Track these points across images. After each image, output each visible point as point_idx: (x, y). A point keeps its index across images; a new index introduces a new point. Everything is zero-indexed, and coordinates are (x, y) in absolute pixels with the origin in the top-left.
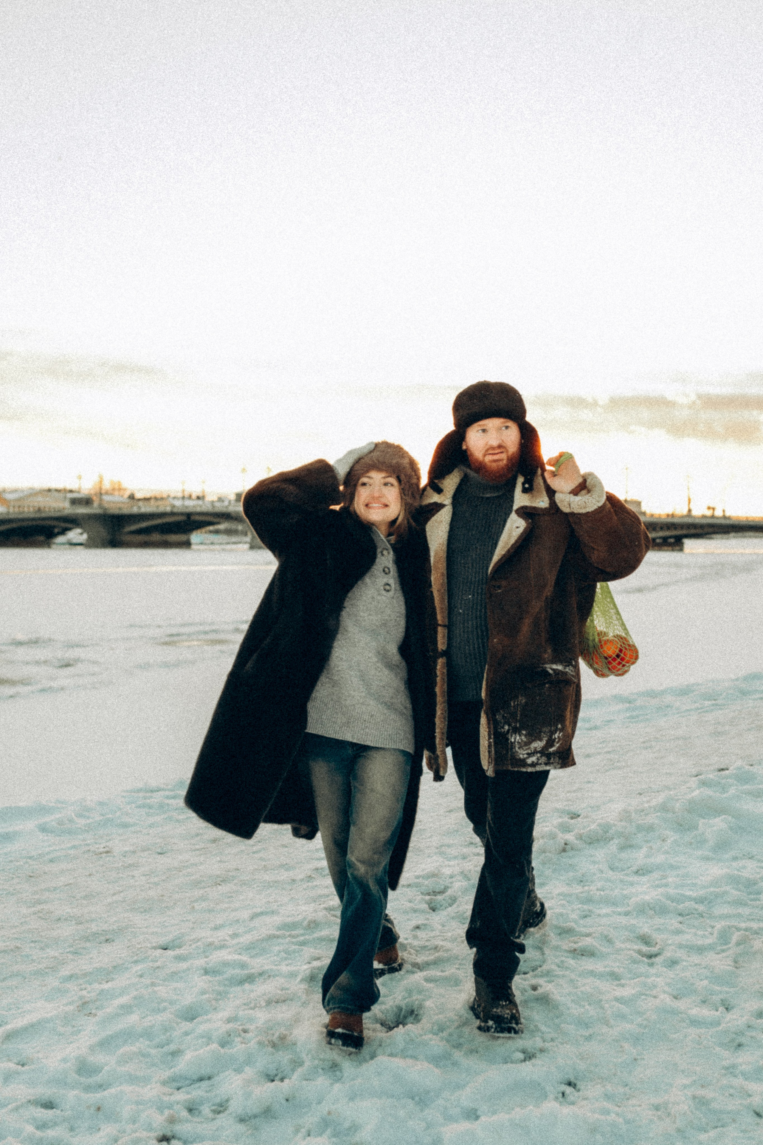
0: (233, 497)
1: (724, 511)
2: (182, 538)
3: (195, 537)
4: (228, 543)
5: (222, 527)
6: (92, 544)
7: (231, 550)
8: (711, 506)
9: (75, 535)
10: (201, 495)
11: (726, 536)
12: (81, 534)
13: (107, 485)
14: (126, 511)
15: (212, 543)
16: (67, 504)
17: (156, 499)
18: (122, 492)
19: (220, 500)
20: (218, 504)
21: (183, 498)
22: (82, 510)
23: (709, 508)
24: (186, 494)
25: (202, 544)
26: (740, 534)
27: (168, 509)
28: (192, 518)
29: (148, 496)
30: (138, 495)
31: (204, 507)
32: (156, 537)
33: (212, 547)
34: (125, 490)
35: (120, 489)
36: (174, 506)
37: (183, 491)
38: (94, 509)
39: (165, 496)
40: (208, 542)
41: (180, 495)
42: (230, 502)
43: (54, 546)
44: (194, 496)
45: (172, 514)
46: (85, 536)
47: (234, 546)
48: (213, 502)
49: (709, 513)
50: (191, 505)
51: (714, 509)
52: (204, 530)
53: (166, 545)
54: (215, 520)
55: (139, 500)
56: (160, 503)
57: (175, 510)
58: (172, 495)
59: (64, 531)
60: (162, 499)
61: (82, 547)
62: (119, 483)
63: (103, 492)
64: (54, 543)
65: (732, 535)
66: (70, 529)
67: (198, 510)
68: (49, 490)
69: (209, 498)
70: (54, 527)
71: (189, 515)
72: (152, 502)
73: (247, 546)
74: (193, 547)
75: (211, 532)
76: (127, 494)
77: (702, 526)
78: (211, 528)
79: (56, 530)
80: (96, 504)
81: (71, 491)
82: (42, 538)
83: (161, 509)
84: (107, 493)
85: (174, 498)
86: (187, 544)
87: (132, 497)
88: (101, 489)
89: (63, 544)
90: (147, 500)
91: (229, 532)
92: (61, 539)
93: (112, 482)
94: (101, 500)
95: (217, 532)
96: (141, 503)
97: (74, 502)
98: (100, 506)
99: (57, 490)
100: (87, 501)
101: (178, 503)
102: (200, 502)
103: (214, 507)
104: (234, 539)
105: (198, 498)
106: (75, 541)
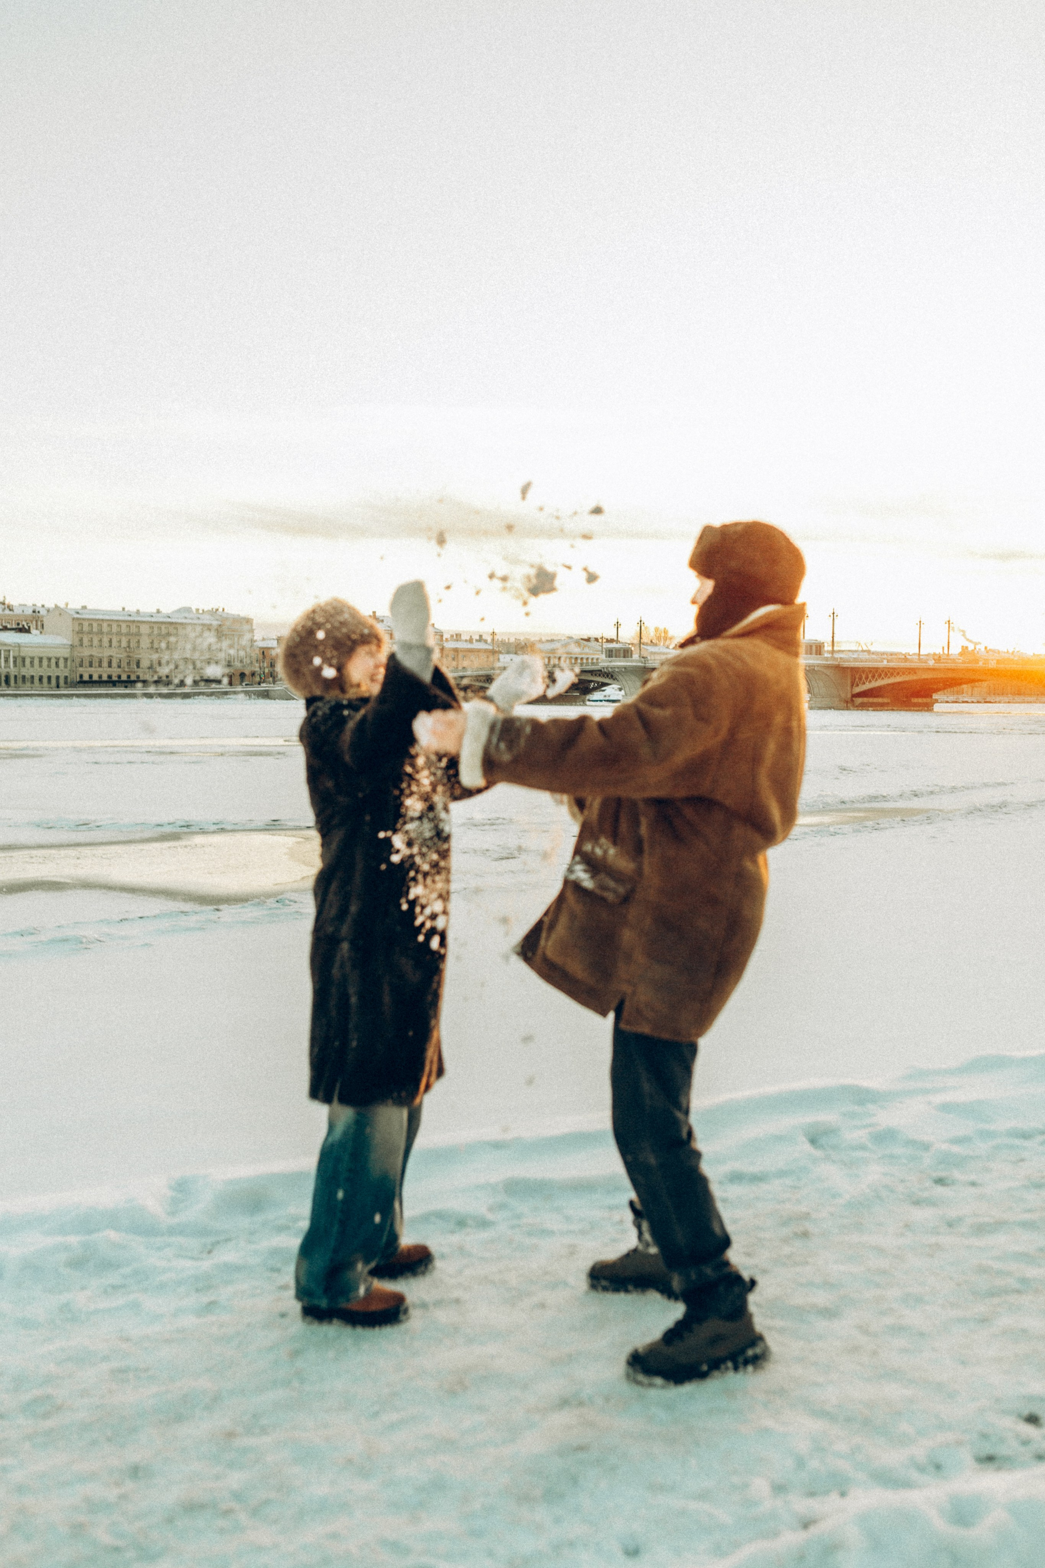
9: (613, 690)
12: (621, 689)
13: (650, 634)
16: (604, 656)
18: (668, 642)
22: (620, 662)
34: (671, 638)
35: (665, 639)
38: (634, 661)
43: (589, 703)
46: (624, 692)
59: (600, 686)
62: (666, 632)
63: (645, 640)
64: (589, 700)
66: (607, 684)
68: (588, 640)
70: (589, 682)
79: (592, 685)
80: (636, 656)
81: (610, 640)
82: (576, 694)
84: (650, 643)
88: (641, 638)
89: (600, 700)
92: (597, 695)
93: (656, 629)
94: (641, 651)
97: (610, 653)
98: (640, 657)
99: (597, 640)
100: (626, 653)
106: (611, 698)
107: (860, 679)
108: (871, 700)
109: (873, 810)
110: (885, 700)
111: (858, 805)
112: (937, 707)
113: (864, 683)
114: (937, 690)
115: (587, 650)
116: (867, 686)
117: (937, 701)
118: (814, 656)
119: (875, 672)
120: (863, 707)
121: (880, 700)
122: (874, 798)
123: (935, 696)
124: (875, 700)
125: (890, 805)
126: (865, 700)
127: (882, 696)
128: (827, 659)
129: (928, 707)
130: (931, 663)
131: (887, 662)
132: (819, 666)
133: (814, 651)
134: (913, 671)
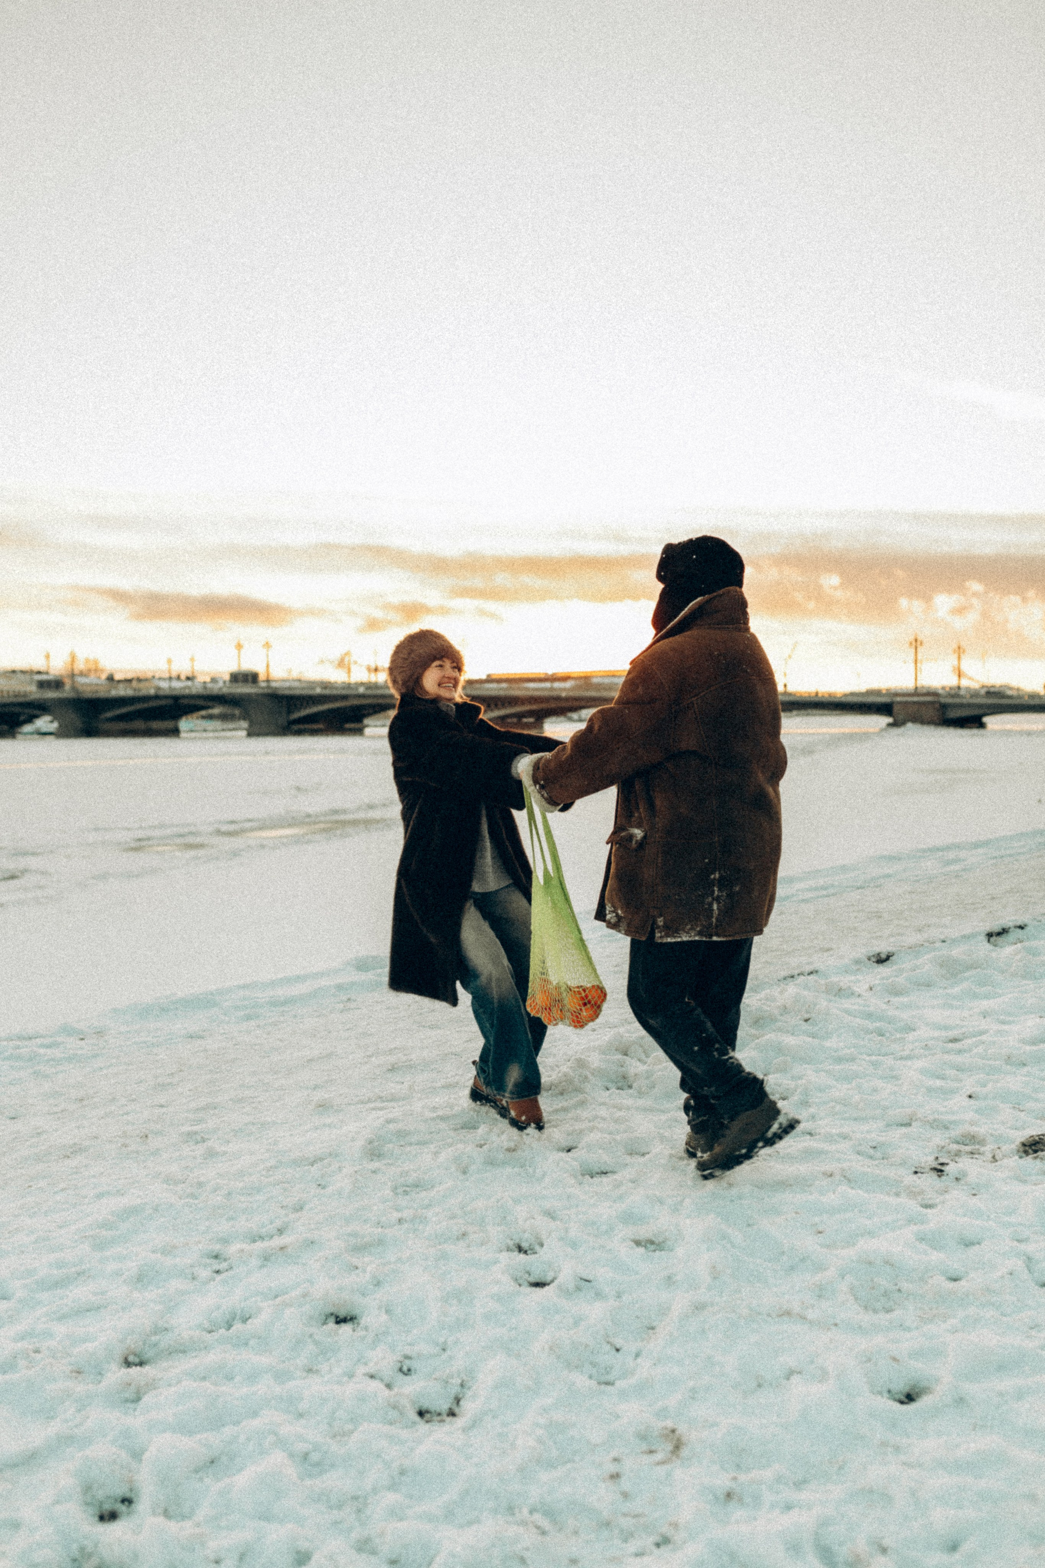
0: (227, 677)
1: (787, 686)
2: (168, 724)
3: (184, 724)
4: (223, 730)
5: (216, 711)
6: (64, 733)
9: (44, 723)
10: (190, 675)
12: (52, 722)
13: (80, 666)
14: (102, 694)
15: (205, 731)
16: (33, 688)
17: (139, 680)
18: (99, 673)
19: (214, 680)
20: (209, 686)
21: (170, 678)
22: (51, 694)
24: (174, 674)
25: (192, 731)
26: (803, 712)
27: (152, 692)
28: (182, 701)
29: (129, 676)
30: (117, 677)
31: (196, 688)
32: (139, 724)
33: (204, 735)
34: (102, 671)
35: (96, 670)
36: (159, 688)
37: (169, 671)
38: (67, 692)
39: (149, 675)
40: (200, 729)
41: (167, 675)
42: (225, 682)
43: (19, 736)
44: (183, 677)
45: (157, 697)
46: (55, 725)
47: (229, 734)
48: (205, 683)
50: (179, 687)
52: (195, 715)
53: (150, 733)
54: (208, 704)
55: (119, 681)
56: (143, 685)
57: (161, 693)
58: (157, 676)
59: (30, 719)
60: (146, 680)
61: (51, 738)
62: (96, 662)
63: (76, 672)
64: (20, 733)
65: (795, 712)
66: (37, 717)
67: (187, 691)
68: (14, 672)
69: (201, 679)
70: (19, 714)
71: (176, 698)
72: (134, 684)
73: (244, 733)
74: (183, 735)
75: (203, 717)
76: (104, 676)
78: (203, 713)
79: (22, 718)
80: (67, 687)
81: (39, 673)
82: (5, 727)
83: (143, 693)
84: (82, 674)
85: (160, 679)
86: (175, 732)
87: (110, 678)
88: (73, 670)
89: (32, 733)
90: (129, 681)
91: (223, 717)
92: (27, 728)
93: (87, 661)
94: (73, 682)
95: (211, 717)
96: (121, 686)
97: (42, 685)
98: (74, 688)
99: (22, 672)
100: (57, 684)
101: (164, 685)
102: (189, 683)
103: (205, 688)
104: (231, 725)
105: (188, 678)
106: (44, 730)
107: (296, 706)
108: (307, 726)
109: (337, 822)
110: (321, 726)
111: (322, 819)
112: (368, 731)
113: (299, 710)
114: (369, 715)
115: (13, 682)
116: (303, 713)
117: (367, 726)
118: (251, 684)
119: (309, 700)
120: (299, 733)
121: (315, 726)
123: (366, 721)
124: (311, 726)
126: (302, 727)
127: (317, 722)
128: (263, 688)
129: (359, 731)
130: (361, 690)
131: (321, 689)
132: (257, 695)
133: (250, 680)
134: (345, 697)
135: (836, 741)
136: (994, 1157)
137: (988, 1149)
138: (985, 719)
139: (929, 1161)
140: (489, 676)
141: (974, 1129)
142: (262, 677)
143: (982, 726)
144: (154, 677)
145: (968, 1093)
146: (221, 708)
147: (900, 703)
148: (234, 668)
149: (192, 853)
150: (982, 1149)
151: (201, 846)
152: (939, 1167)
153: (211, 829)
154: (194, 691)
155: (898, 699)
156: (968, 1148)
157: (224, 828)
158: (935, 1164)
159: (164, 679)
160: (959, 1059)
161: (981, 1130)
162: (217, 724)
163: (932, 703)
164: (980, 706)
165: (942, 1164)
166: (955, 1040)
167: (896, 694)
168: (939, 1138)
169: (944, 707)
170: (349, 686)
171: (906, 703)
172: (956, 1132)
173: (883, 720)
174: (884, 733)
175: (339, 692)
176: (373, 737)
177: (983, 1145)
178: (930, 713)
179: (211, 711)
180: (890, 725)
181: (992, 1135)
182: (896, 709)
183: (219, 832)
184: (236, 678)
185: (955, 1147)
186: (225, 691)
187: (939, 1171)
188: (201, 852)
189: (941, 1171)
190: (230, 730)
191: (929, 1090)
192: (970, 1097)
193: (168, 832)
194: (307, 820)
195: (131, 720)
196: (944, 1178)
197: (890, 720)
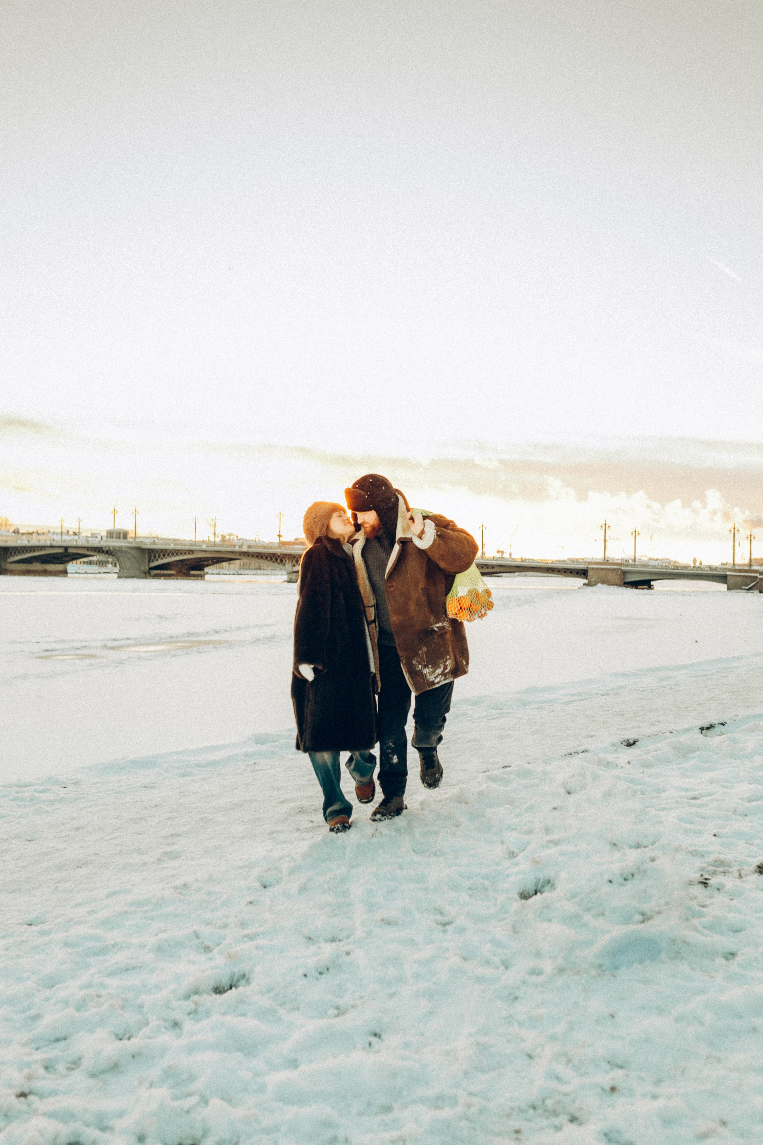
0: (104, 534)
1: (510, 555)
2: (60, 567)
3: (71, 567)
4: (100, 573)
5: (95, 559)
7: (101, 579)
8: (501, 550)
10: (77, 531)
11: (512, 574)
14: (11, 543)
15: (86, 573)
17: (38, 534)
18: (8, 527)
19: (94, 536)
20: (91, 540)
21: (62, 533)
23: (498, 552)
24: (64, 530)
25: (77, 573)
26: (523, 574)
27: (48, 543)
28: (69, 550)
29: (30, 530)
30: (22, 530)
31: (80, 541)
32: (37, 566)
34: (10, 525)
35: (6, 525)
36: (53, 540)
37: (61, 528)
39: (46, 531)
40: (83, 571)
41: (59, 531)
42: (102, 537)
44: (71, 533)
45: (52, 547)
48: (87, 537)
49: (498, 555)
50: (69, 540)
51: (503, 552)
52: (78, 561)
53: (45, 573)
54: (89, 553)
55: (23, 534)
56: (41, 537)
57: (54, 544)
58: (52, 531)
60: (43, 533)
62: (6, 519)
67: (74, 544)
69: (84, 534)
71: (66, 548)
72: (35, 536)
73: (116, 575)
74: (69, 575)
75: (84, 563)
76: (12, 529)
77: (493, 567)
78: (85, 559)
83: (42, 543)
85: (54, 533)
86: (65, 573)
87: (16, 532)
90: (30, 534)
91: (100, 563)
95: (90, 563)
96: (24, 537)
101: (57, 538)
102: (76, 537)
103: (88, 542)
104: (104, 569)
105: (75, 534)
107: (155, 557)
108: (162, 572)
110: (172, 572)
112: (207, 577)
113: (157, 560)
114: (207, 566)
116: (160, 562)
117: (207, 573)
118: (122, 540)
119: (165, 553)
120: (157, 576)
121: (169, 572)
122: (189, 634)
123: (206, 570)
124: (165, 572)
125: (201, 638)
126: (158, 572)
127: (170, 569)
128: (131, 542)
129: (201, 577)
130: (204, 547)
131: (174, 545)
132: (125, 547)
133: (122, 537)
134: (191, 552)
135: (549, 594)
136: (740, 875)
137: (735, 869)
138: (652, 583)
139: (697, 876)
140: (296, 539)
141: (722, 857)
142: (131, 535)
143: (650, 587)
144: (49, 531)
145: (713, 833)
146: (98, 557)
147: (593, 568)
148: (110, 527)
149: (88, 661)
150: (730, 870)
151: (93, 656)
152: (705, 881)
153: (99, 644)
154: (80, 544)
155: (591, 566)
156: (721, 869)
157: (109, 644)
158: (701, 880)
159: (57, 534)
160: (702, 810)
161: (728, 857)
162: (95, 568)
163: (617, 570)
164: (649, 573)
165: (706, 879)
166: (695, 798)
167: (590, 563)
168: (699, 863)
169: (624, 573)
170: (195, 543)
171: (597, 569)
172: (711, 858)
173: (581, 581)
174: (581, 590)
175: (187, 548)
176: (210, 582)
177: (731, 867)
178: (614, 577)
179: (90, 558)
180: (584, 584)
181: (735, 861)
182: (590, 573)
183: (105, 647)
184: (111, 534)
185: (711, 868)
186: (103, 544)
187: (705, 883)
188: (93, 661)
189: (706, 883)
190: (105, 573)
191: (686, 831)
192: (715, 835)
193: (67, 646)
194: (171, 639)
195: (32, 563)
196: (708, 888)
197: (586, 581)
